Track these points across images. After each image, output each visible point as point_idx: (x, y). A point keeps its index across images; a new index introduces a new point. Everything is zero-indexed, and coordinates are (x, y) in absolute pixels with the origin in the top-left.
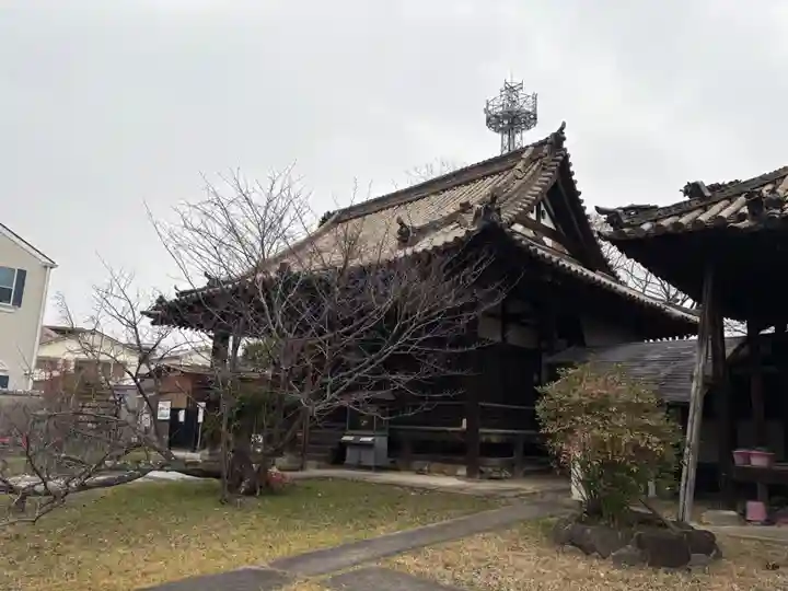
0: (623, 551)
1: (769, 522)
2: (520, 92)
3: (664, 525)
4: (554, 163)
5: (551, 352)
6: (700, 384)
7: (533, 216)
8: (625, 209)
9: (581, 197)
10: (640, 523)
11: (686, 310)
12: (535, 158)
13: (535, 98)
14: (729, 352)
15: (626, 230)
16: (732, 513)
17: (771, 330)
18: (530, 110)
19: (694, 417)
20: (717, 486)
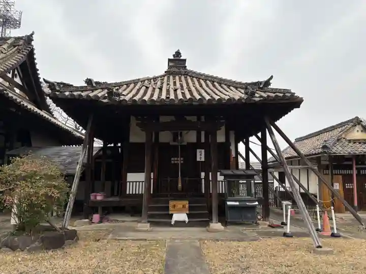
0: (34, 245)
1: (101, 222)
2: (12, 7)
3: (56, 230)
4: (26, 51)
5: (11, 148)
6: (80, 166)
7: (10, 75)
8: (58, 83)
9: (38, 72)
10: (44, 231)
11: (82, 134)
12: (15, 44)
13: (21, 13)
14: (94, 153)
15: (57, 93)
16: (87, 220)
17: (112, 145)
18: (17, 19)
19: (76, 181)
20: (82, 209)
